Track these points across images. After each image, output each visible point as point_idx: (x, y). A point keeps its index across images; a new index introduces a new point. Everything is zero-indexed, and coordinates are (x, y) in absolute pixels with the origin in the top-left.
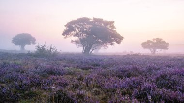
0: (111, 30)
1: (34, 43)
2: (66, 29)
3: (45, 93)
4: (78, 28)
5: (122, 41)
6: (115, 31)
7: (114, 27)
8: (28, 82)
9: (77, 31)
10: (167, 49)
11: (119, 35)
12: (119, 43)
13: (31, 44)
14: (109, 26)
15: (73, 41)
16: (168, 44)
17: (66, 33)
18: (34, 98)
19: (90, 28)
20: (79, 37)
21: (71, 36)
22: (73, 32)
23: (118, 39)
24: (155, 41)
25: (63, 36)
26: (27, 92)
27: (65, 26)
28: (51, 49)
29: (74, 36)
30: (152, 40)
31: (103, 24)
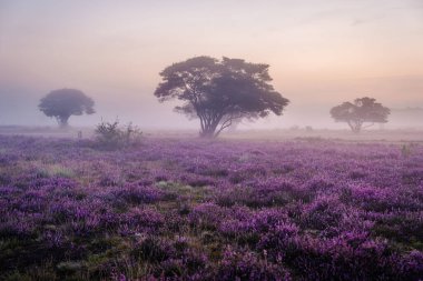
0: (261, 84)
1: (91, 112)
2: (163, 82)
3: (124, 243)
4: (190, 81)
5: (285, 108)
6: (271, 87)
7: (267, 77)
8: (95, 223)
9: (188, 86)
10: (386, 122)
11: (278, 95)
12: (278, 112)
13: (84, 112)
14: (256, 76)
15: (178, 108)
16: (386, 110)
17: (163, 91)
18: (108, 251)
19: (215, 80)
20: (191, 98)
21: (173, 97)
22: (178, 89)
23: (277, 103)
24: (360, 105)
25: (156, 98)
26: (94, 241)
27: (161, 74)
28: (130, 131)
29: (181, 97)
30: (353, 102)
31: (243, 71)
